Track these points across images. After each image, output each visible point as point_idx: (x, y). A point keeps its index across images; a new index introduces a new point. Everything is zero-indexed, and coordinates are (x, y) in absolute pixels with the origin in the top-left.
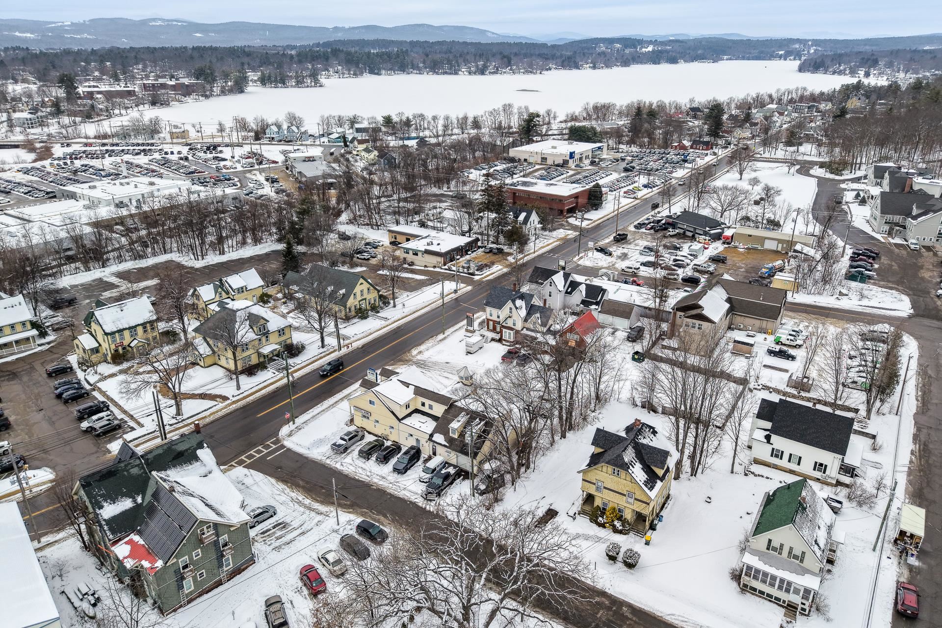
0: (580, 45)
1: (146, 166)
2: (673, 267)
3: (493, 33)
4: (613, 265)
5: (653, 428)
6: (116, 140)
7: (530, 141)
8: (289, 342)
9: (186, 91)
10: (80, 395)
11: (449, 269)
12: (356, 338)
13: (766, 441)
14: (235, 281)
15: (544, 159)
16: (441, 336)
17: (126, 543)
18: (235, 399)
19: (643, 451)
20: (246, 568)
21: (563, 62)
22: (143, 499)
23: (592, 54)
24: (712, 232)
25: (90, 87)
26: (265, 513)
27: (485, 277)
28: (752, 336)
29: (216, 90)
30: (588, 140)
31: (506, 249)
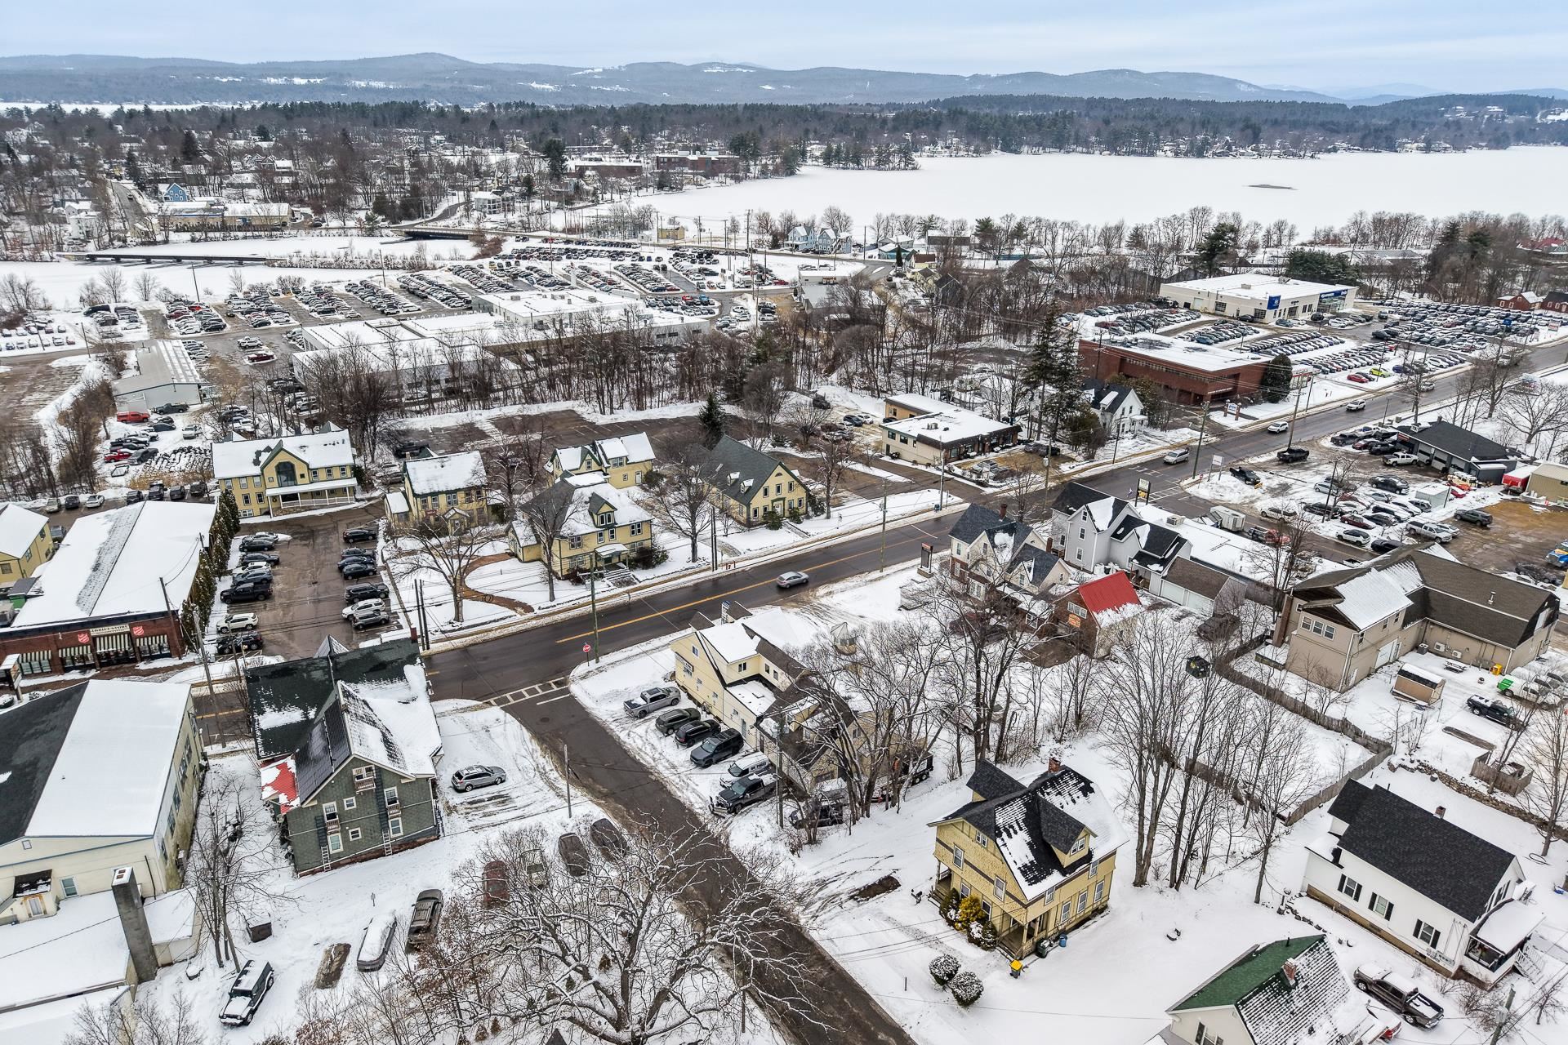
0: (1414, 108)
1: (608, 275)
2: (1366, 521)
3: (1250, 85)
4: (1252, 502)
5: (1088, 782)
6: (586, 236)
7: (1214, 272)
8: (647, 544)
9: (710, 170)
10: (366, 572)
11: (949, 472)
12: (749, 554)
13: (1331, 858)
14: (612, 448)
15: (1221, 306)
16: (876, 574)
17: (278, 767)
18: (540, 612)
19: (1043, 815)
20: (424, 843)
21: (1364, 137)
22: (317, 713)
23: (1433, 124)
24: (1482, 467)
25: (590, 159)
26: (486, 777)
27: (1003, 492)
28: (1456, 671)
29: (755, 170)
30: (1327, 279)
31: (1065, 450)
